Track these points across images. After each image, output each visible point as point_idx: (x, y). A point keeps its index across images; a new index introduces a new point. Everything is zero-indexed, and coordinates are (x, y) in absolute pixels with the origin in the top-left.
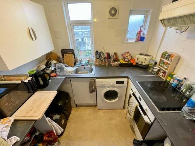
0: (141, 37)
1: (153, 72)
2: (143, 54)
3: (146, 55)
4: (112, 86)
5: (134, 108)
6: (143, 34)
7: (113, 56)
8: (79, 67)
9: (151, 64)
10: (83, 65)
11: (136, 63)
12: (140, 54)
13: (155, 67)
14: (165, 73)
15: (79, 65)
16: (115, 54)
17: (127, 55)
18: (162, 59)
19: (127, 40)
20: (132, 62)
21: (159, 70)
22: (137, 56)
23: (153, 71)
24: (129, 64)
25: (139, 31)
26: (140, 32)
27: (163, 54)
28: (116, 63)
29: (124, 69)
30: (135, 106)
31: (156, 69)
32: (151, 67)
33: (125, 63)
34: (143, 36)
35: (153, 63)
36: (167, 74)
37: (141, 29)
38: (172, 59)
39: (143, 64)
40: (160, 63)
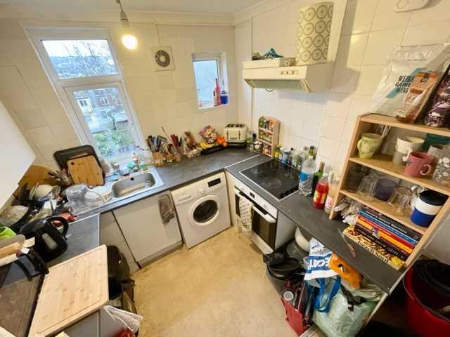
0: (221, 97)
1: (256, 150)
2: (232, 126)
3: (237, 126)
4: (204, 194)
5: (250, 213)
6: (224, 92)
7: (186, 139)
8: (117, 180)
9: (249, 139)
10: (125, 173)
11: (228, 143)
12: (228, 126)
13: (256, 143)
14: (269, 147)
15: (116, 177)
16: (188, 134)
17: (209, 132)
18: (261, 128)
19: (201, 106)
20: (220, 142)
21: (262, 146)
22: (226, 130)
23: (254, 148)
24: (217, 147)
25: (215, 87)
26: (218, 89)
27: (260, 122)
28: (195, 151)
29: (212, 158)
30: (249, 210)
31: (258, 144)
32: (249, 144)
33: (210, 146)
34: (223, 95)
35: (252, 136)
36: (272, 148)
37: (217, 84)
38: (273, 126)
39: (238, 141)
40: (260, 134)
